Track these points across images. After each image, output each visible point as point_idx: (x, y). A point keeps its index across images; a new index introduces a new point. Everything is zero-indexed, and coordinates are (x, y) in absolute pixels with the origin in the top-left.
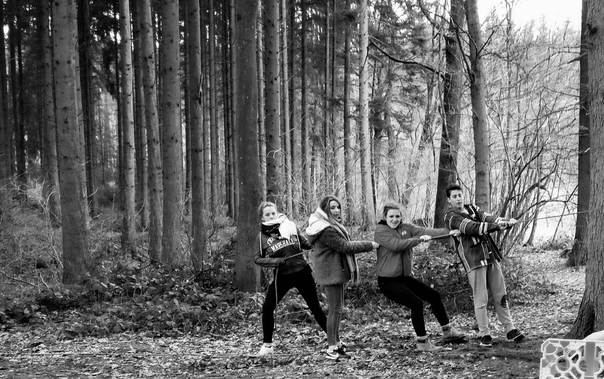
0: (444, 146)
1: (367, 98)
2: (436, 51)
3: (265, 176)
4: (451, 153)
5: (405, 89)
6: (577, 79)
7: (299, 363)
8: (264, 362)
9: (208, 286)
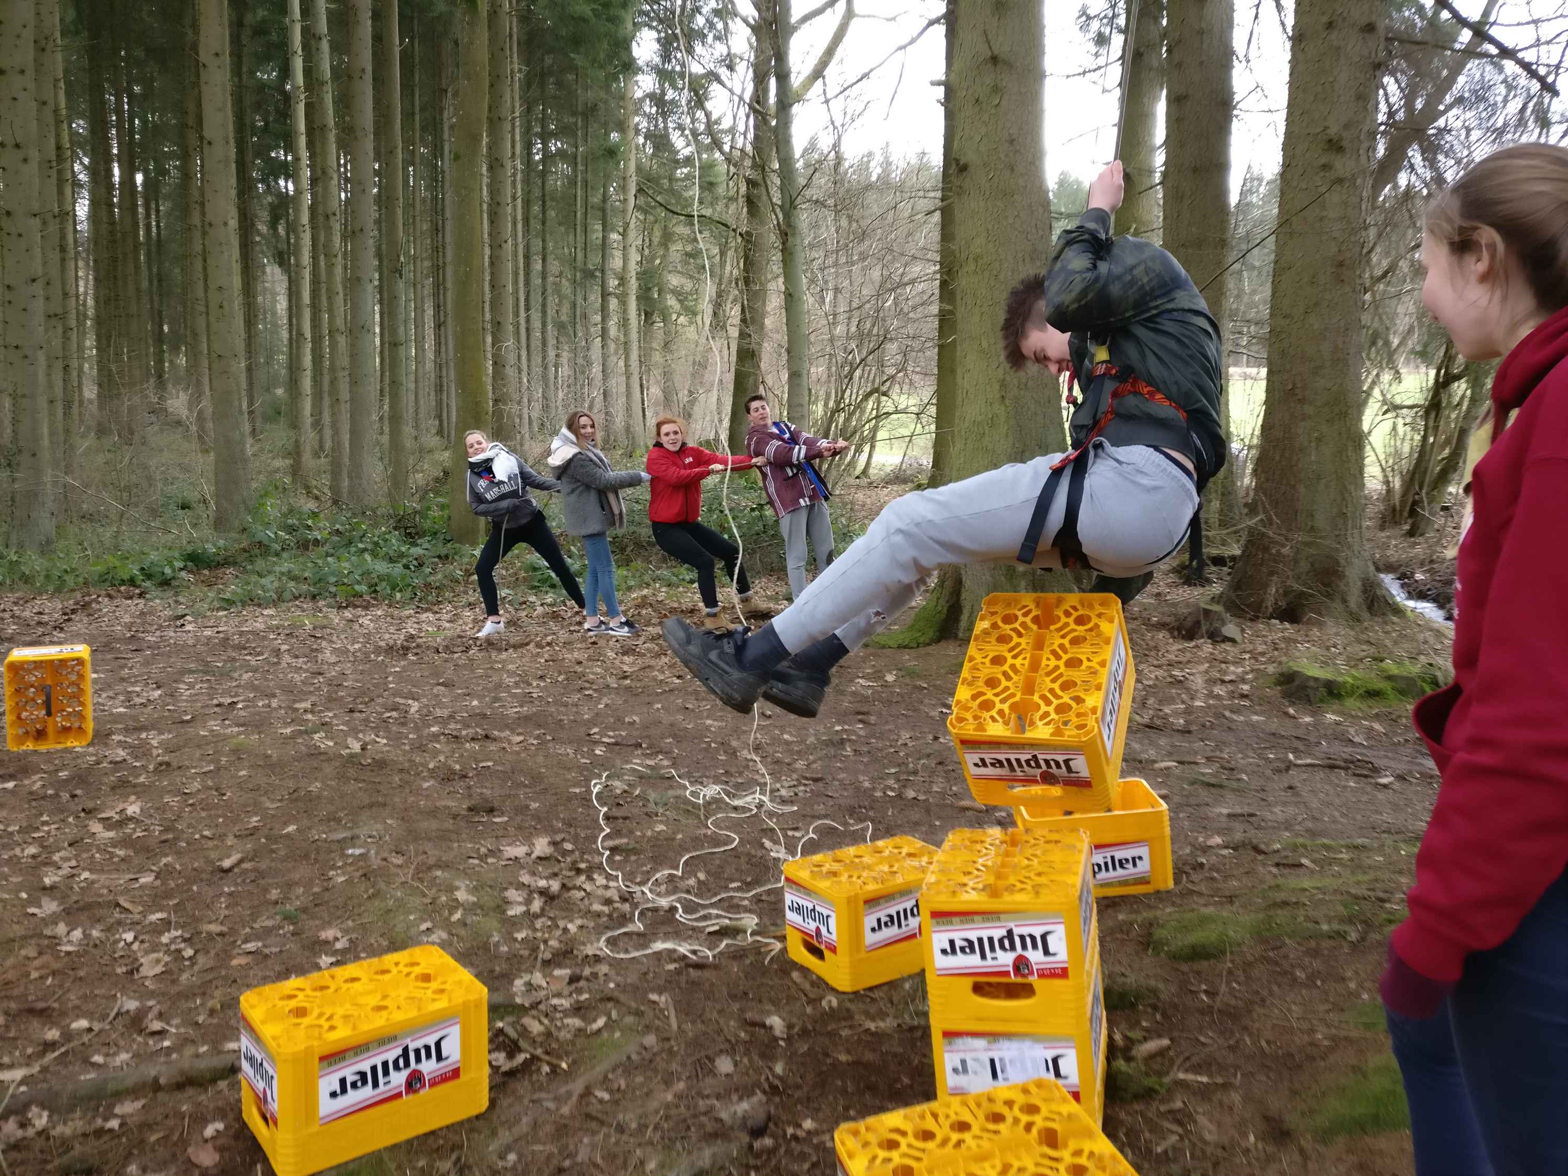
0: (742, 335)
1: (633, 268)
2: (732, 199)
3: (489, 380)
4: (753, 346)
5: (688, 254)
6: (936, 236)
7: (539, 645)
8: (490, 644)
9: (411, 535)
